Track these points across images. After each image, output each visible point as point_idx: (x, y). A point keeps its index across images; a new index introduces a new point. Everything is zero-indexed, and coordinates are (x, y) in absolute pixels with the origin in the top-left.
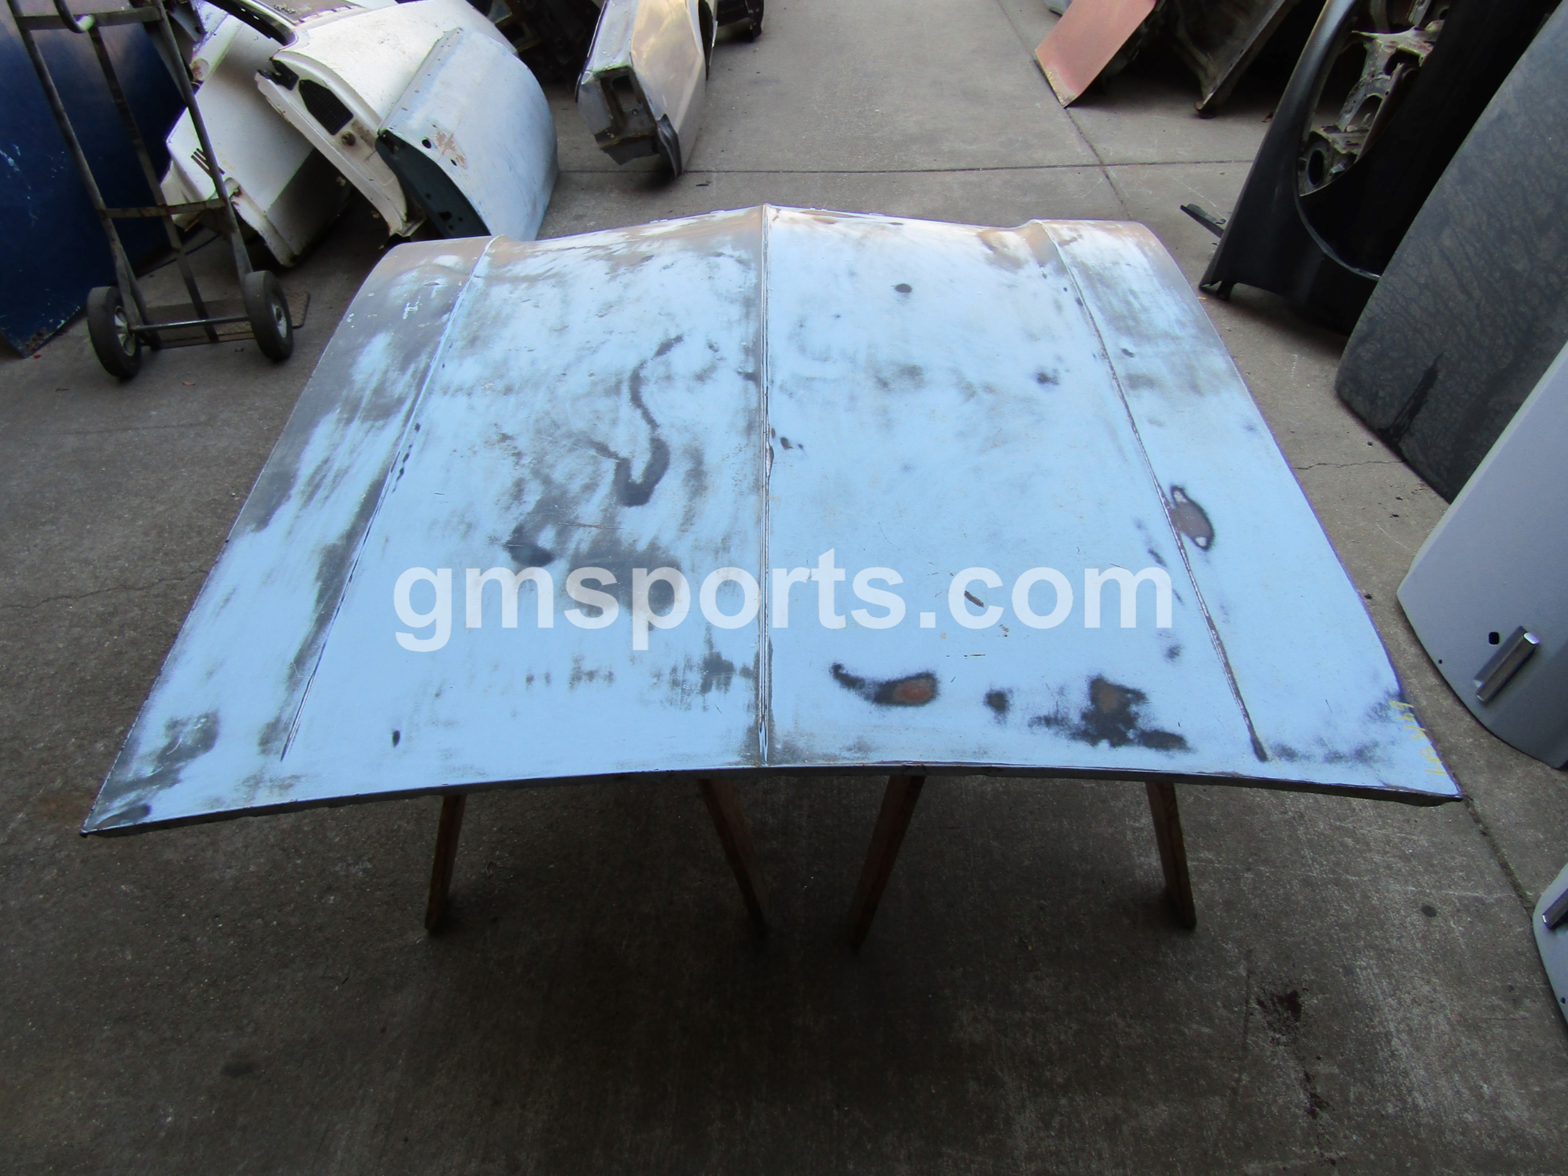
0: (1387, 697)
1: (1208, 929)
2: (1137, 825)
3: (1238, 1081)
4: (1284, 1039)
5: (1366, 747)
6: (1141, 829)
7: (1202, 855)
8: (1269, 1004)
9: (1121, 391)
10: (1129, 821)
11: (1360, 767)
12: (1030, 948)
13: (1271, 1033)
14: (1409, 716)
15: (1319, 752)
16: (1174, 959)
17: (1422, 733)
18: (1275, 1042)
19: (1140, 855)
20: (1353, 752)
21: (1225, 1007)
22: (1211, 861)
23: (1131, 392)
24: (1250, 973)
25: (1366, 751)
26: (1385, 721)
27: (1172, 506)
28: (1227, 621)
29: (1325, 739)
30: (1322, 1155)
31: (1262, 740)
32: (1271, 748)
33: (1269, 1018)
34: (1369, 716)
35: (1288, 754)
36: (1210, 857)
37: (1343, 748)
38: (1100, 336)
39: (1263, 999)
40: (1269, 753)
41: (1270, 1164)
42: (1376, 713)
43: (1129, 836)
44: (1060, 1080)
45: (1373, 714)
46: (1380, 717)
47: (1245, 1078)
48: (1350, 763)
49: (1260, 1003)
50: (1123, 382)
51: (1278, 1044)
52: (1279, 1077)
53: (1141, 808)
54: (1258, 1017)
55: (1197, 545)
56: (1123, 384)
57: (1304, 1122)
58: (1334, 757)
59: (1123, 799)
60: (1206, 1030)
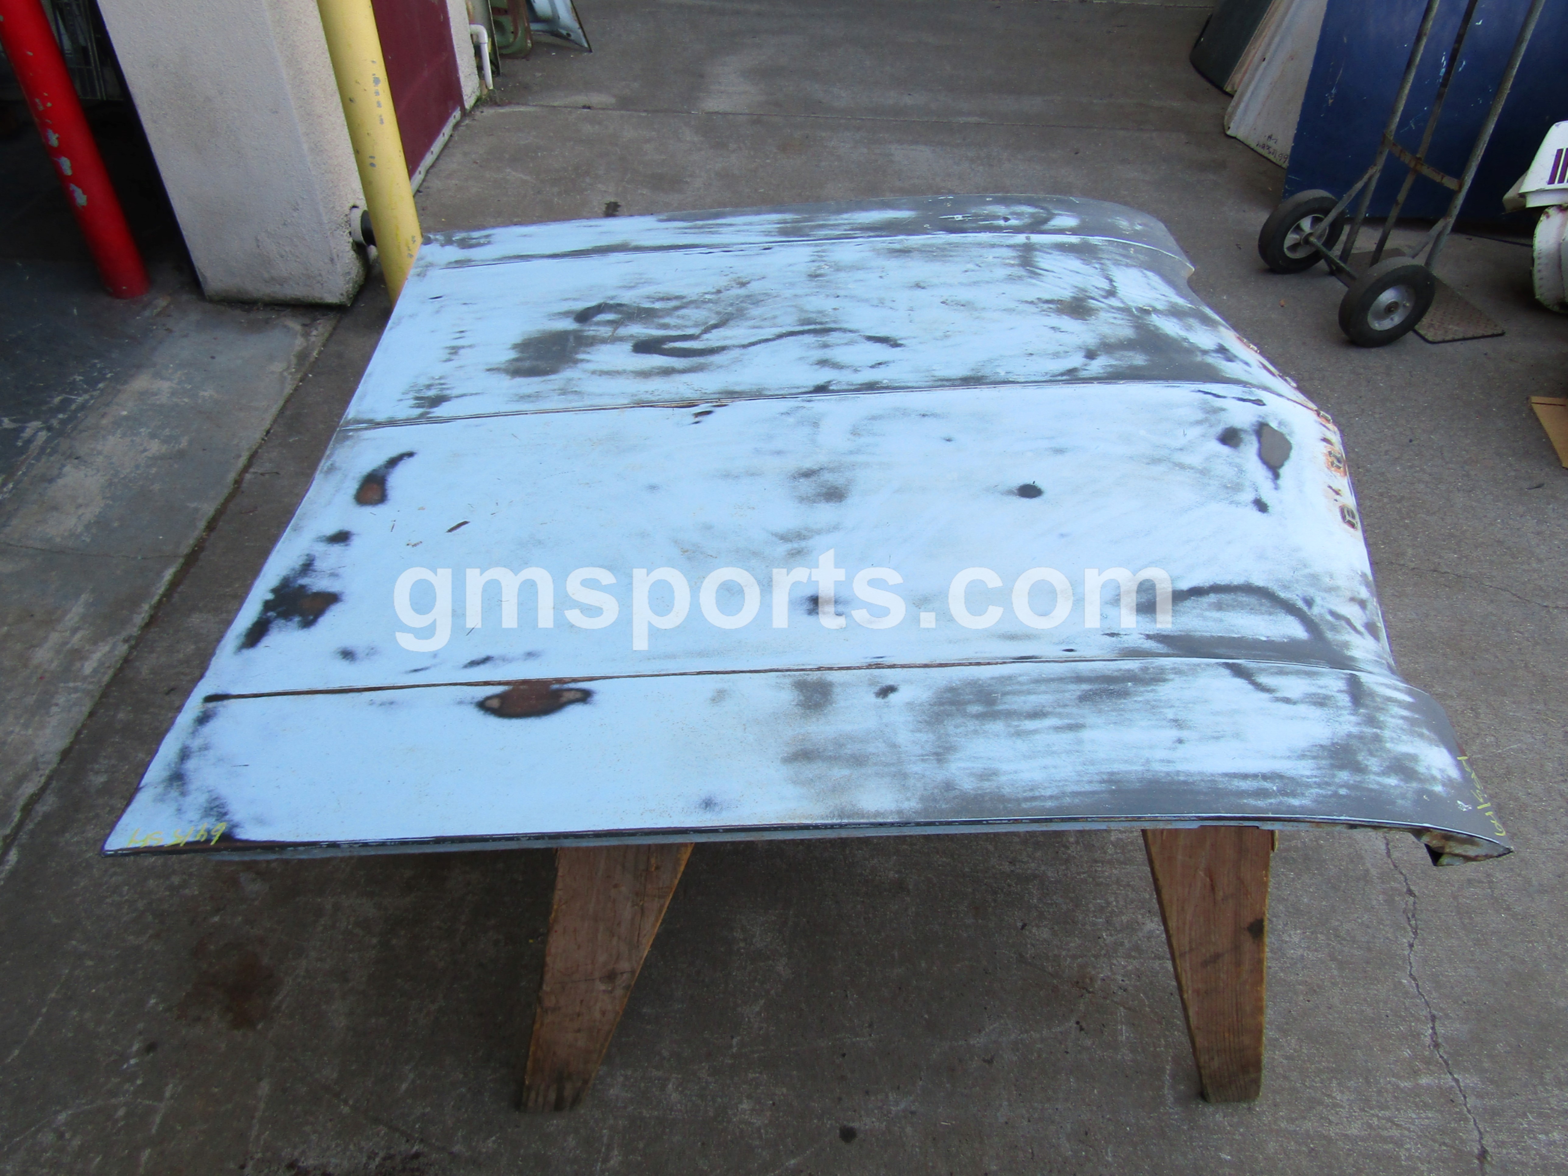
0: (231, 823)
1: (517, 1126)
2: (670, 1086)
3: (346, 1102)
4: (373, 1166)
5: (184, 784)
6: (663, 1088)
7: (616, 1153)
8: (415, 1164)
9: (787, 671)
10: (677, 1078)
11: (166, 774)
12: (531, 941)
13: (382, 1154)
14: (202, 836)
15: (196, 743)
16: (488, 1079)
17: (178, 842)
18: (372, 1156)
19: (626, 1078)
20: (183, 772)
21: (424, 1115)
22: (606, 1160)
23: (788, 681)
24: (454, 1156)
25: (180, 783)
26: (205, 811)
27: (556, 686)
28: (372, 703)
29: (206, 752)
30: (252, 1158)
31: (226, 702)
32: (215, 707)
33: (398, 1159)
34: (216, 799)
35: (203, 719)
36: (612, 1162)
37: (191, 765)
38: (926, 666)
39: (422, 1159)
40: (211, 705)
41: (262, 1105)
42: (217, 806)
43: (655, 1073)
44: (394, 942)
45: (217, 803)
46: (212, 809)
47: (346, 1110)
48: (173, 765)
49: (417, 1156)
50: (815, 676)
51: (369, 1158)
52: (337, 1146)
53: (694, 1098)
54: (403, 1148)
55: (488, 698)
56: (808, 675)
57: (287, 1153)
58: (185, 754)
59: (710, 1079)
60: (404, 1086)
